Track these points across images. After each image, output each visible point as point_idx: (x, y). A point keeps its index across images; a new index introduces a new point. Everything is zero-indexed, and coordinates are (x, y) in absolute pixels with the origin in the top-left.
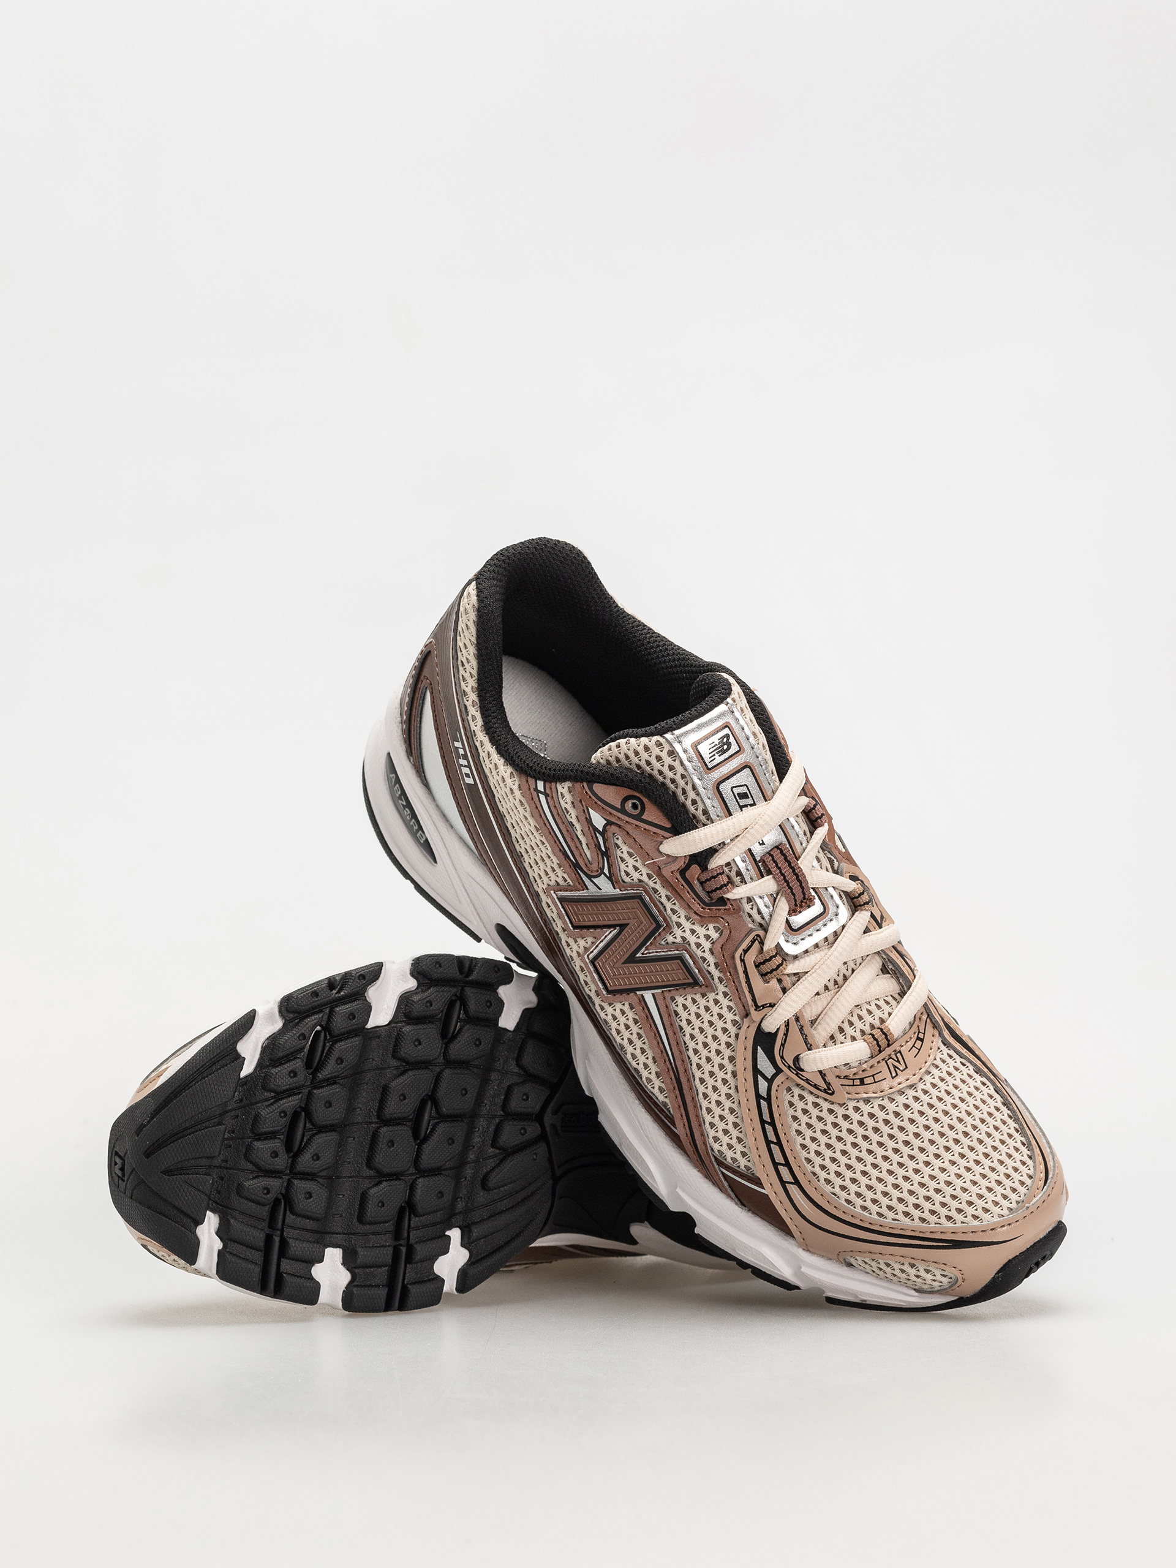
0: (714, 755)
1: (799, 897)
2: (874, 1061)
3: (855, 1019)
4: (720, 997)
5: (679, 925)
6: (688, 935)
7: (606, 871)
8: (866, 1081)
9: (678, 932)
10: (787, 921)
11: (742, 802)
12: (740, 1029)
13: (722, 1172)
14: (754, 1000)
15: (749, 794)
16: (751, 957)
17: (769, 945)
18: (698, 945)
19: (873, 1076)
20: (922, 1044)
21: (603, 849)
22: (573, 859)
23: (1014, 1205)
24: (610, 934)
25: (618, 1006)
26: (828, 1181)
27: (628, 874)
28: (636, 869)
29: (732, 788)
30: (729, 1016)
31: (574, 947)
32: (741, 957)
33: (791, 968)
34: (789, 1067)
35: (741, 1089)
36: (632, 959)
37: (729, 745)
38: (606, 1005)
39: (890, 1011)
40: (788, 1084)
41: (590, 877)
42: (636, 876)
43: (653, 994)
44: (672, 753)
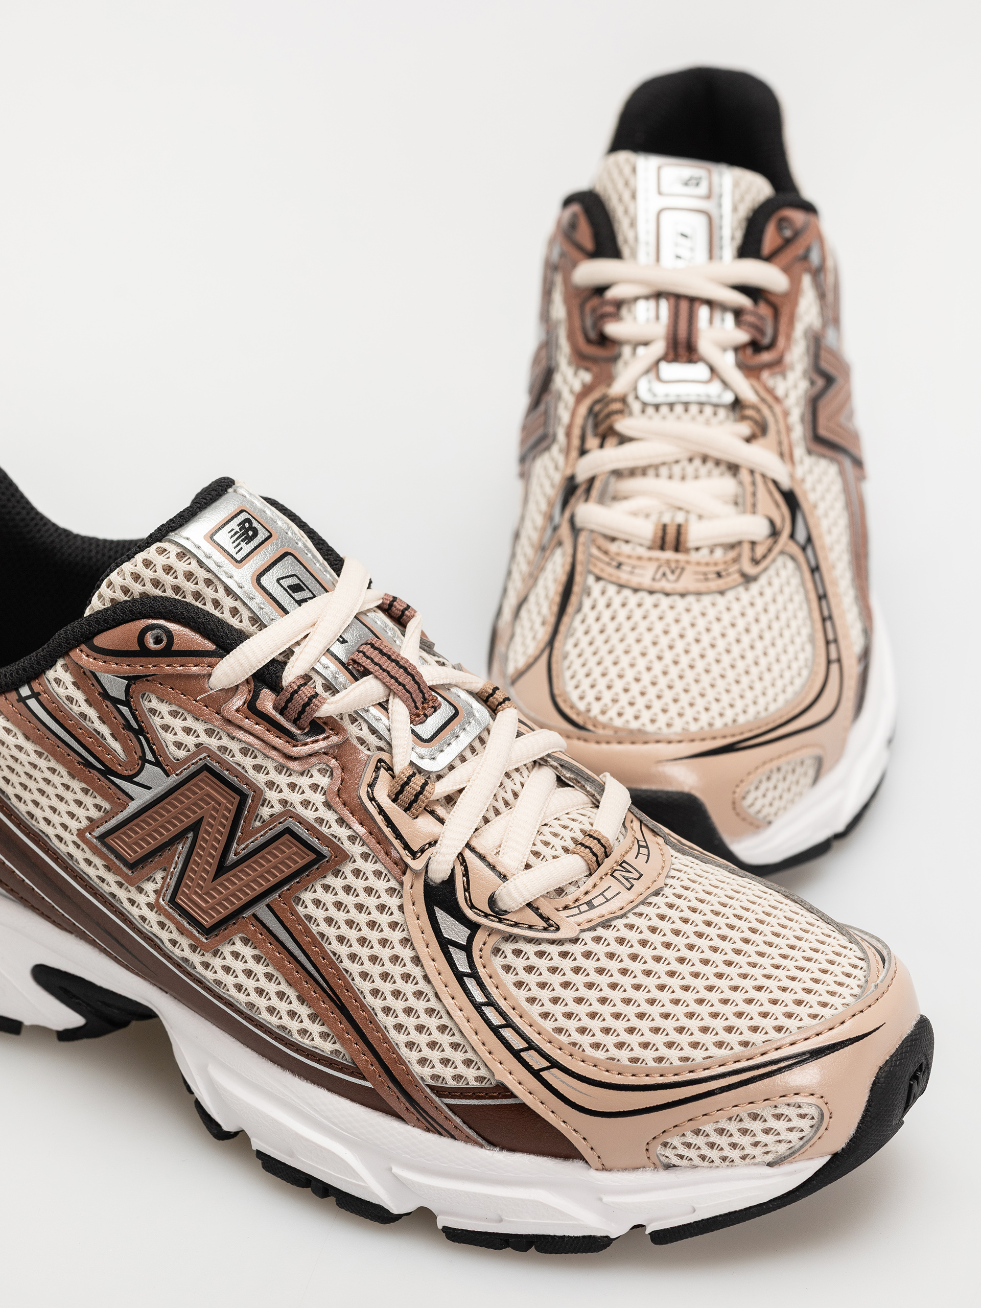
0: (239, 544)
1: (419, 697)
2: (595, 878)
3: (548, 838)
4: (360, 864)
5: (271, 785)
6: (287, 794)
7: (149, 756)
8: (595, 903)
9: (272, 796)
10: (413, 731)
11: (299, 596)
12: (401, 897)
13: (447, 1105)
14: (407, 847)
15: (302, 586)
16: (382, 793)
17: (400, 765)
18: (306, 804)
19: (602, 894)
20: (648, 851)
21: (136, 726)
22: (99, 766)
23: (857, 991)
24: (182, 848)
25: (227, 949)
26: (596, 1046)
27: (179, 745)
28: (188, 731)
29: (278, 580)
30: (381, 885)
31: (141, 899)
32: (368, 796)
33: (440, 789)
34: (486, 916)
35: (433, 976)
36: (222, 869)
38: (208, 958)
39: (591, 820)
40: (493, 941)
41: (129, 779)
42: (190, 741)
43: (268, 906)
44: (184, 554)
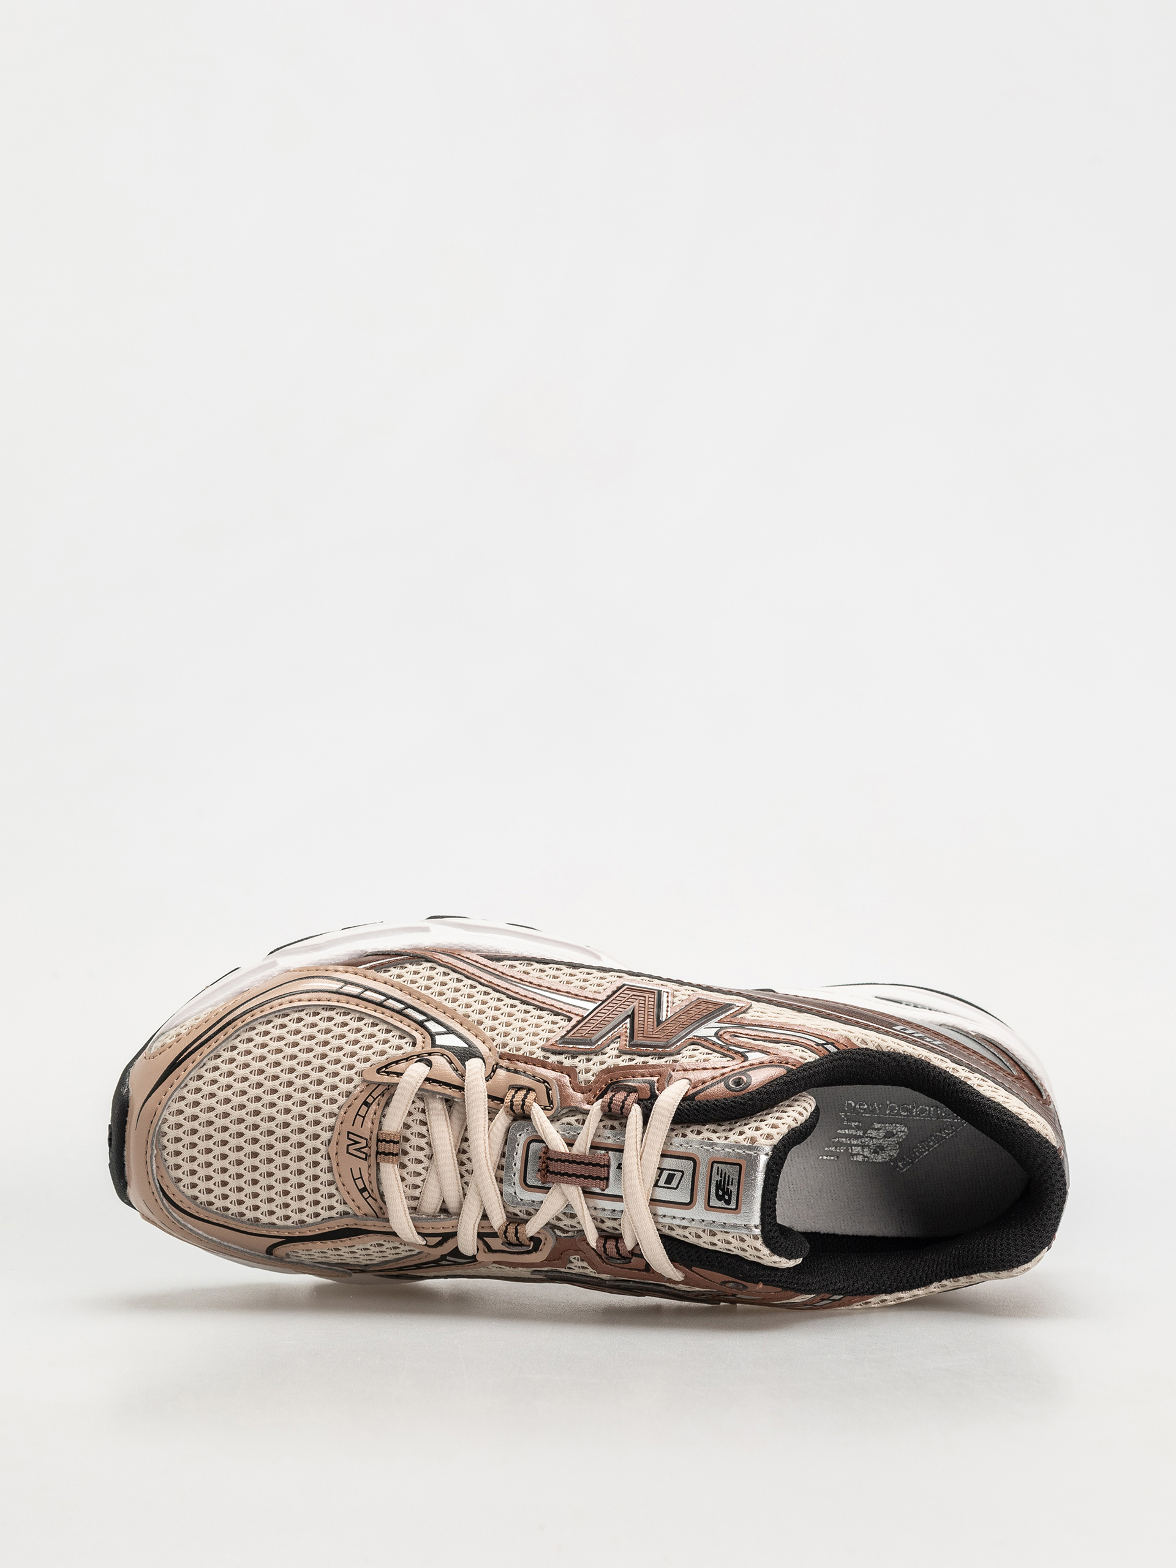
0: (721, 1177)
1: (554, 1166)
2: (375, 1128)
3: (422, 1142)
4: (534, 1048)
5: (618, 1056)
6: (604, 1058)
7: (714, 1039)
8: (364, 1108)
9: (614, 1052)
10: (542, 1140)
11: (665, 1174)
12: (496, 1045)
15: (668, 1186)
18: (588, 1060)
19: (364, 1117)
20: (357, 1187)
23: (164, 1141)
27: (695, 1050)
28: (692, 1057)
29: (683, 1173)
32: (548, 1083)
34: (429, 1054)
36: (631, 1016)
37: (720, 1198)
39: (405, 1183)
42: (687, 1053)
